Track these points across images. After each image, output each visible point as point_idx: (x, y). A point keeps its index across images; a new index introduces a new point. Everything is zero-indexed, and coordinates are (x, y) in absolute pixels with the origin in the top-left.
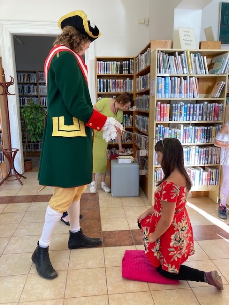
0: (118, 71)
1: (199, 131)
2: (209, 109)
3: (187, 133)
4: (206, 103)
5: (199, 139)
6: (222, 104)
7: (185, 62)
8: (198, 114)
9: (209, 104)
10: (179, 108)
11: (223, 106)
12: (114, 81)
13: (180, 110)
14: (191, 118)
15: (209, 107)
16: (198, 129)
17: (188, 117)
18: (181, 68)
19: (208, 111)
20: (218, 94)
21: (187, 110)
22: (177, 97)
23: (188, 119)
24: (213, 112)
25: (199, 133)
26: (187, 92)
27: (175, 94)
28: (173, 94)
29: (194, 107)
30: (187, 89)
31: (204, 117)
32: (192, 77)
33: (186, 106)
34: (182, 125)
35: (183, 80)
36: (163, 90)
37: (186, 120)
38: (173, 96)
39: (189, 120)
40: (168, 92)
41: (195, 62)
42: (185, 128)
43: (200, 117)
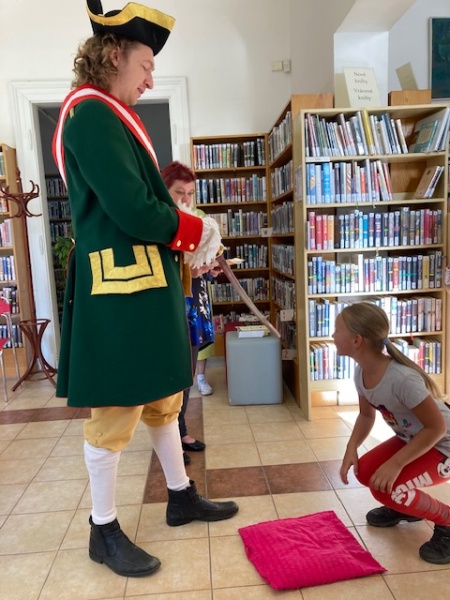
0: (236, 163)
1: (396, 266)
2: (412, 222)
3: (371, 270)
4: (406, 209)
5: (396, 282)
6: (439, 211)
7: (360, 133)
8: (391, 232)
9: (413, 212)
10: (352, 221)
11: (441, 215)
12: (227, 180)
13: (355, 227)
14: (378, 240)
15: (412, 219)
16: (393, 263)
17: (371, 239)
18: (353, 144)
19: (412, 226)
20: (430, 192)
21: (368, 225)
22: (347, 200)
23: (371, 244)
24: (422, 227)
25: (396, 270)
26: (367, 191)
27: (344, 196)
28: (338, 195)
29: (382, 220)
30: (366, 185)
31: (405, 239)
32: (376, 160)
33: (366, 217)
34: (361, 257)
35: (357, 168)
36: (319, 189)
37: (368, 246)
38: (338, 200)
39: (374, 245)
40: (329, 191)
41: (379, 131)
42: (366, 261)
43: (397, 238)
